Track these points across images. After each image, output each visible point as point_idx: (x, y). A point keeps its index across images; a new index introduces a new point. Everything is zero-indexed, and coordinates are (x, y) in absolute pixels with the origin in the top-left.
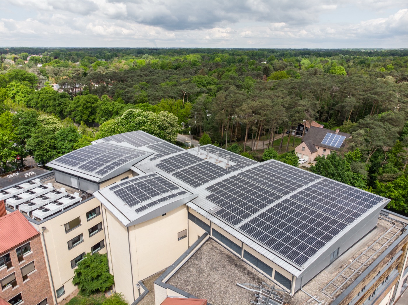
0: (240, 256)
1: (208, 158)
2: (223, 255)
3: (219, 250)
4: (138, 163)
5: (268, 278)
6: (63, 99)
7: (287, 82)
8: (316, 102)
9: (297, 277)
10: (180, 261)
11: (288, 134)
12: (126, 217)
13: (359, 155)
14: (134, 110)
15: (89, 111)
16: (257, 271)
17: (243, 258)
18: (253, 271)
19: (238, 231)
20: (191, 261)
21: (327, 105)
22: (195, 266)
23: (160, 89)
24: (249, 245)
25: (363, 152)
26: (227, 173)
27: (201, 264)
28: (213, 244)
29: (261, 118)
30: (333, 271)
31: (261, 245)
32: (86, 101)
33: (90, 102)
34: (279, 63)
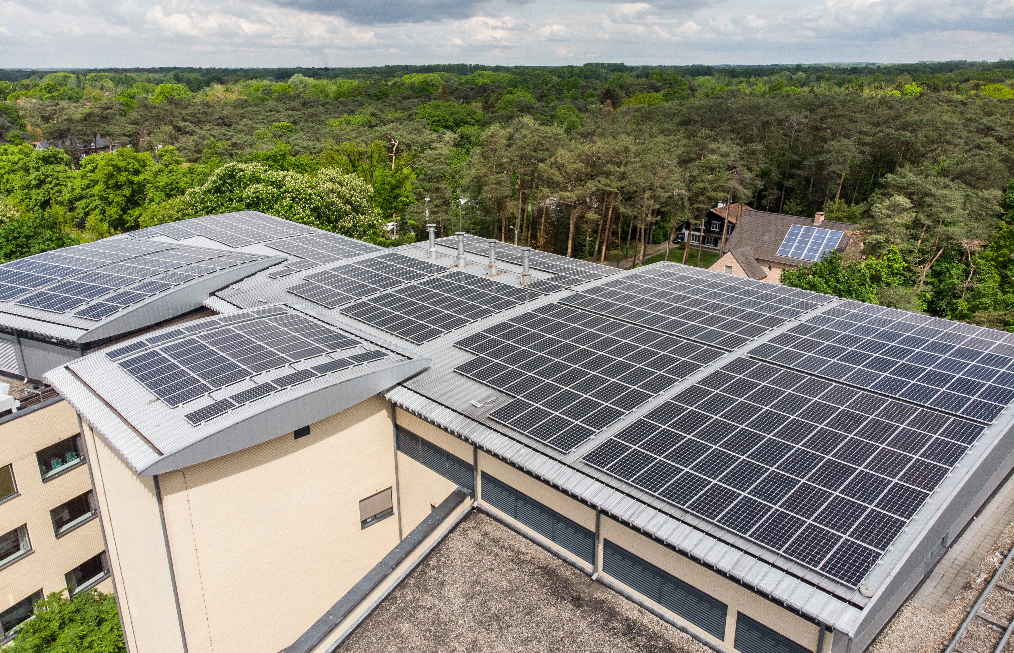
0: (588, 567)
1: (462, 262)
2: (526, 568)
3: (510, 549)
4: (231, 287)
5: (706, 644)
6: (51, 167)
7: (670, 108)
8: (755, 148)
9: (851, 635)
10: (358, 598)
11: (678, 243)
12: (149, 442)
13: (899, 265)
14: (242, 166)
15: (124, 196)
16: (662, 618)
17: (601, 574)
18: (645, 621)
19: (578, 471)
20: (402, 596)
21: (778, 167)
22: (421, 615)
23: (328, 133)
24: (626, 517)
25: (910, 258)
26: (523, 299)
27: (441, 605)
28: (486, 528)
29: (610, 185)
30: (943, 600)
31: (677, 513)
32: (113, 166)
33: (126, 170)
34: (639, 85)
